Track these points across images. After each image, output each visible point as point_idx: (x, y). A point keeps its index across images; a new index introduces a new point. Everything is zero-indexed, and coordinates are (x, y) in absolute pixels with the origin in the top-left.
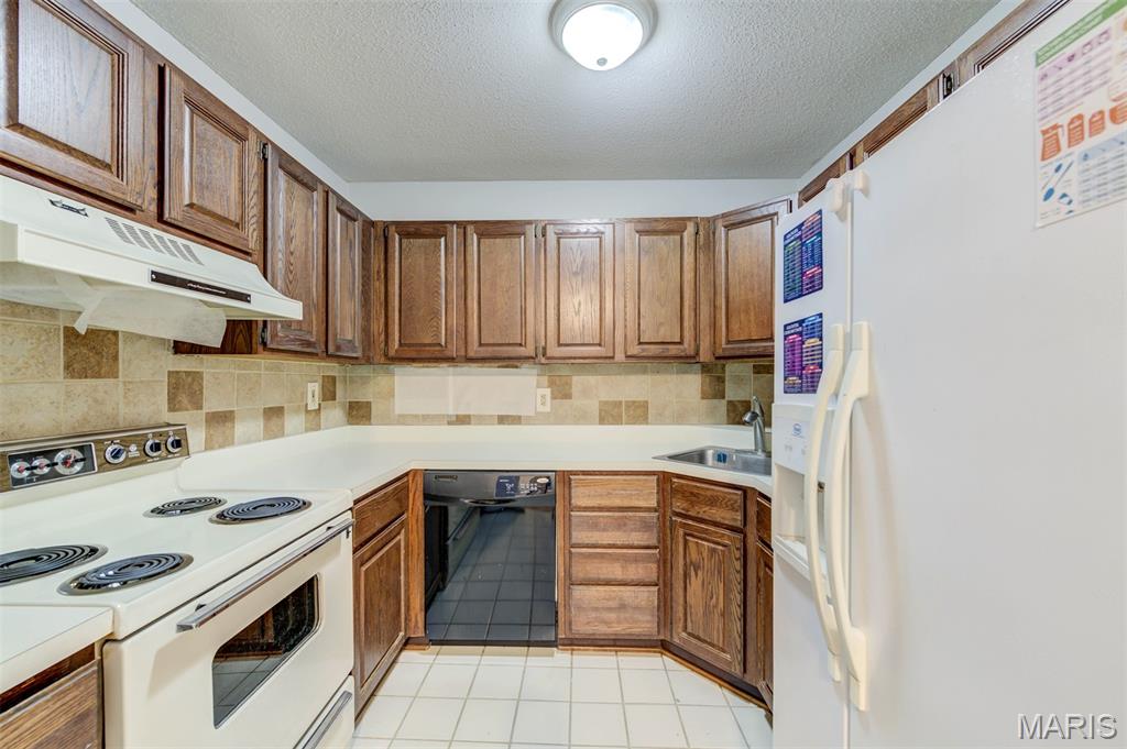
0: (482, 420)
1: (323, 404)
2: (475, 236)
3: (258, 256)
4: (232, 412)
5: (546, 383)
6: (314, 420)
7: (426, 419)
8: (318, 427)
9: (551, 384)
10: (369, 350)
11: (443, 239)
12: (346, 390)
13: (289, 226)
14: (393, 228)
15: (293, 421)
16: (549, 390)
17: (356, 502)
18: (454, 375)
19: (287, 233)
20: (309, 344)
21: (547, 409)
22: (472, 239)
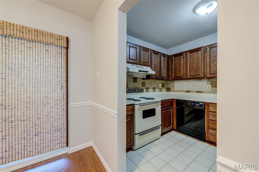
0: (193, 92)
1: (162, 88)
2: (189, 53)
3: (150, 66)
4: (149, 88)
5: (210, 84)
6: (160, 90)
7: (180, 91)
8: (161, 91)
9: (211, 84)
10: (169, 78)
11: (182, 56)
12: (166, 85)
13: (154, 61)
14: (173, 56)
15: (157, 90)
16: (211, 85)
17: (162, 101)
18: (186, 82)
20: (157, 77)
21: (210, 90)
22: (188, 54)
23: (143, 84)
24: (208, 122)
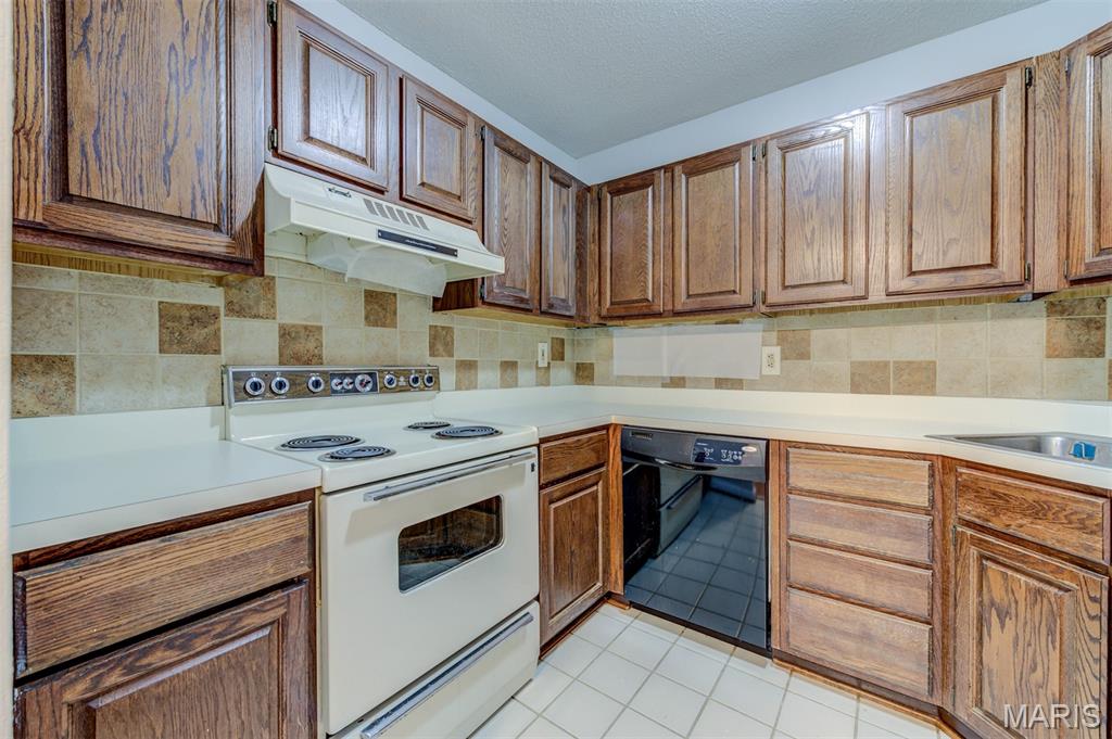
0: (698, 383)
1: (552, 363)
2: (683, 176)
3: (477, 223)
4: (476, 362)
5: (775, 340)
6: (544, 379)
7: (642, 381)
8: (548, 384)
9: (781, 341)
10: (585, 310)
11: (650, 189)
12: (574, 351)
13: (504, 196)
14: (605, 189)
15: (525, 375)
16: (779, 348)
17: (543, 441)
18: (668, 335)
19: (501, 201)
20: (522, 300)
21: (776, 371)
22: (680, 180)
23: (440, 340)
24: (784, 548)
